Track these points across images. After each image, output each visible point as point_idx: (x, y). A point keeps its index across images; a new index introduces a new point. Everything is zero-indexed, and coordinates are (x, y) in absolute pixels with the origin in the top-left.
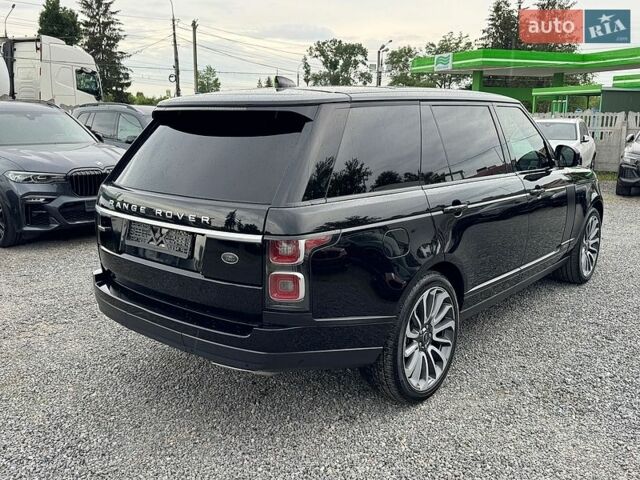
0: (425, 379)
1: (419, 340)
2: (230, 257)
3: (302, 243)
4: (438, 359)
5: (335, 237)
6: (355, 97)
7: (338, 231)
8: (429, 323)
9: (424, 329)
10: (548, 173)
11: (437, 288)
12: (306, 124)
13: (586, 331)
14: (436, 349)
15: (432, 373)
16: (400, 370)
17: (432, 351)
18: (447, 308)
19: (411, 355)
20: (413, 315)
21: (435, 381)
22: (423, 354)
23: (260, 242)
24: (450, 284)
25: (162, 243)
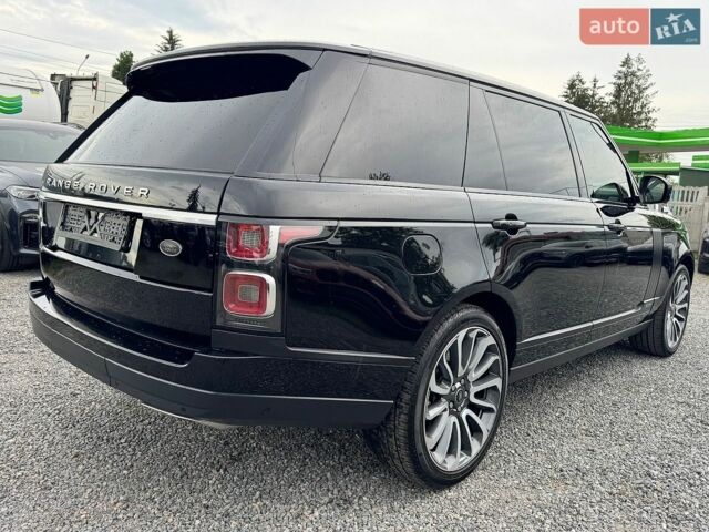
0: (455, 455)
1: (450, 398)
2: (170, 246)
3: (275, 230)
7: (334, 223)
8: (465, 377)
9: (458, 385)
11: (479, 330)
14: (473, 415)
15: (466, 448)
17: (468, 417)
18: (492, 359)
19: (437, 418)
20: (442, 360)
21: (469, 458)
22: (454, 419)
23: (214, 224)
24: (497, 327)
25: (95, 231)
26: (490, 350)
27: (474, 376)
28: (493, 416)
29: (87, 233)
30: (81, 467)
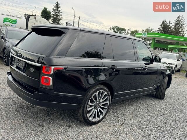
0: (95, 118)
1: (95, 106)
2: (32, 70)
3: (53, 68)
4: (101, 113)
6: (82, 29)
7: (67, 67)
8: (99, 101)
9: (97, 103)
11: (102, 91)
12: (63, 34)
15: (98, 116)
16: (85, 114)
17: (100, 110)
18: (107, 97)
19: (91, 110)
20: (92, 98)
21: (99, 119)
22: (96, 110)
23: (40, 66)
24: (107, 90)
25: (19, 64)
26: (106, 95)
27: (101, 101)
28: (107, 110)
29: (18, 64)
30: (15, 113)
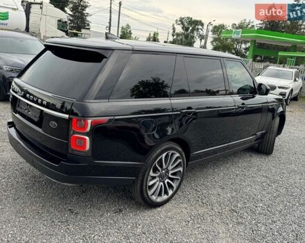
0: (161, 196)
2: (53, 124)
4: (170, 186)
5: (110, 120)
6: (136, 48)
7: (112, 117)
8: (167, 168)
9: (164, 171)
10: (253, 97)
12: (104, 60)
13: (259, 180)
14: (170, 181)
15: (166, 193)
17: (168, 182)
18: (179, 161)
19: (154, 184)
20: (155, 164)
21: (168, 197)
22: (162, 183)
23: (68, 119)
24: (180, 150)
25: (29, 111)
27: (170, 168)
28: (179, 181)
29: (26, 111)
